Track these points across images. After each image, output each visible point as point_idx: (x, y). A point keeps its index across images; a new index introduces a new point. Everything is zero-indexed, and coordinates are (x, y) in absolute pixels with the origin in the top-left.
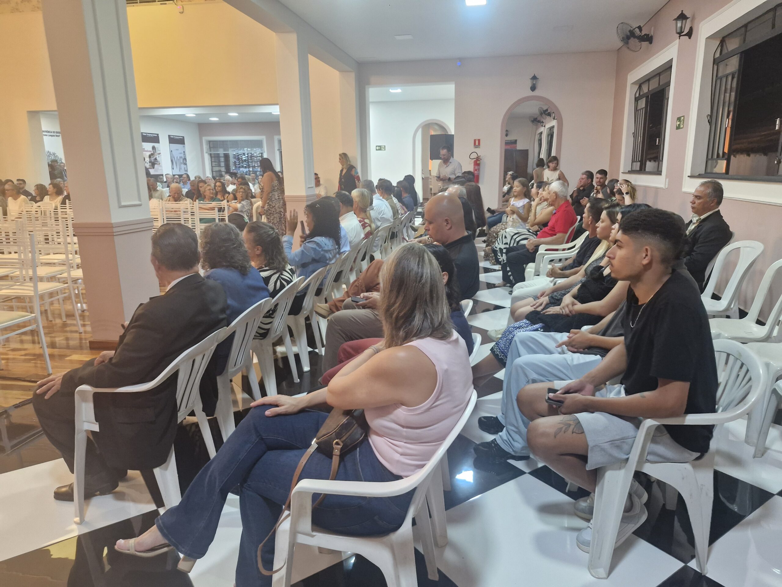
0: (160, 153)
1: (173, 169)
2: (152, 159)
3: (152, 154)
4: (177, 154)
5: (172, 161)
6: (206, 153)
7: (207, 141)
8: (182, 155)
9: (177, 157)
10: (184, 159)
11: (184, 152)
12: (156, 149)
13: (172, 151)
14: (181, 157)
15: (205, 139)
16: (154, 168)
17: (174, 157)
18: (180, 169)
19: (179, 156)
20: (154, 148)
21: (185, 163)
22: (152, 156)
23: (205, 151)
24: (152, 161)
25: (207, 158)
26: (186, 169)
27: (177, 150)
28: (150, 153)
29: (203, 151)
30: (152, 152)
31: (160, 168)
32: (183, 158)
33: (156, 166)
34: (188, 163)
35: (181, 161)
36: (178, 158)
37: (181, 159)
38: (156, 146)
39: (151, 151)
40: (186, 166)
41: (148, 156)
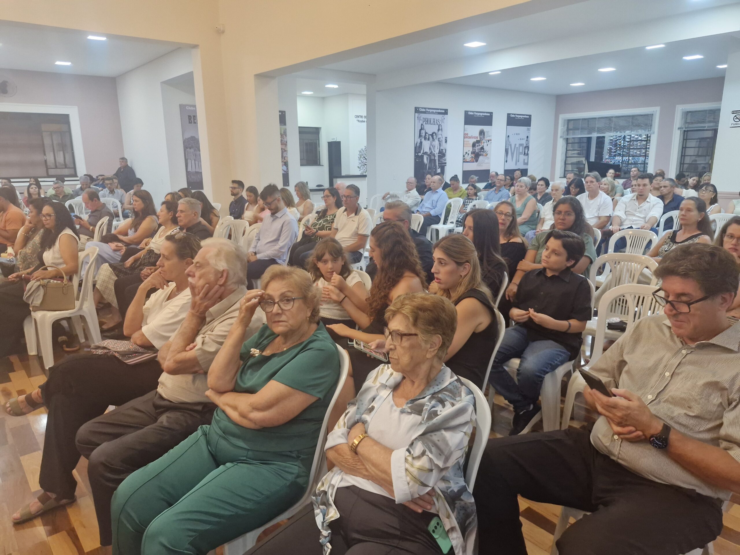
0: (491, 140)
1: (506, 161)
2: (477, 149)
3: (478, 142)
4: (515, 141)
5: (507, 151)
6: (561, 137)
7: (565, 120)
8: (524, 142)
9: (516, 144)
10: (526, 147)
11: (527, 137)
12: (485, 134)
13: (508, 136)
14: (521, 145)
15: (563, 117)
16: (477, 161)
17: (511, 145)
18: (517, 161)
19: (518, 142)
20: (482, 133)
21: (526, 153)
22: (477, 145)
23: (559, 135)
24: (477, 151)
25: (561, 144)
26: (526, 161)
27: (517, 134)
28: (475, 140)
29: (557, 135)
30: (479, 139)
31: (486, 161)
32: (525, 145)
33: (481, 158)
34: (530, 152)
35: (521, 151)
36: (517, 146)
37: (521, 148)
38: (485, 130)
39: (477, 137)
40: (527, 157)
41: (471, 145)
